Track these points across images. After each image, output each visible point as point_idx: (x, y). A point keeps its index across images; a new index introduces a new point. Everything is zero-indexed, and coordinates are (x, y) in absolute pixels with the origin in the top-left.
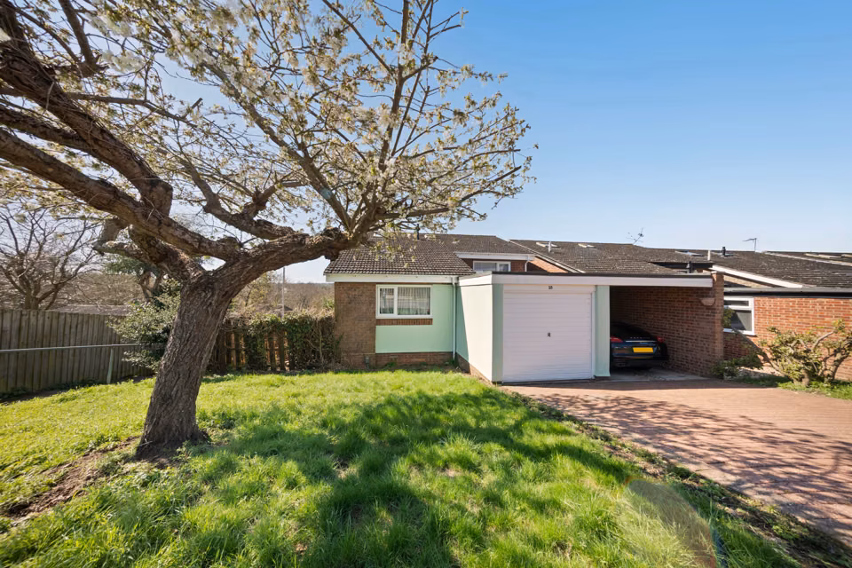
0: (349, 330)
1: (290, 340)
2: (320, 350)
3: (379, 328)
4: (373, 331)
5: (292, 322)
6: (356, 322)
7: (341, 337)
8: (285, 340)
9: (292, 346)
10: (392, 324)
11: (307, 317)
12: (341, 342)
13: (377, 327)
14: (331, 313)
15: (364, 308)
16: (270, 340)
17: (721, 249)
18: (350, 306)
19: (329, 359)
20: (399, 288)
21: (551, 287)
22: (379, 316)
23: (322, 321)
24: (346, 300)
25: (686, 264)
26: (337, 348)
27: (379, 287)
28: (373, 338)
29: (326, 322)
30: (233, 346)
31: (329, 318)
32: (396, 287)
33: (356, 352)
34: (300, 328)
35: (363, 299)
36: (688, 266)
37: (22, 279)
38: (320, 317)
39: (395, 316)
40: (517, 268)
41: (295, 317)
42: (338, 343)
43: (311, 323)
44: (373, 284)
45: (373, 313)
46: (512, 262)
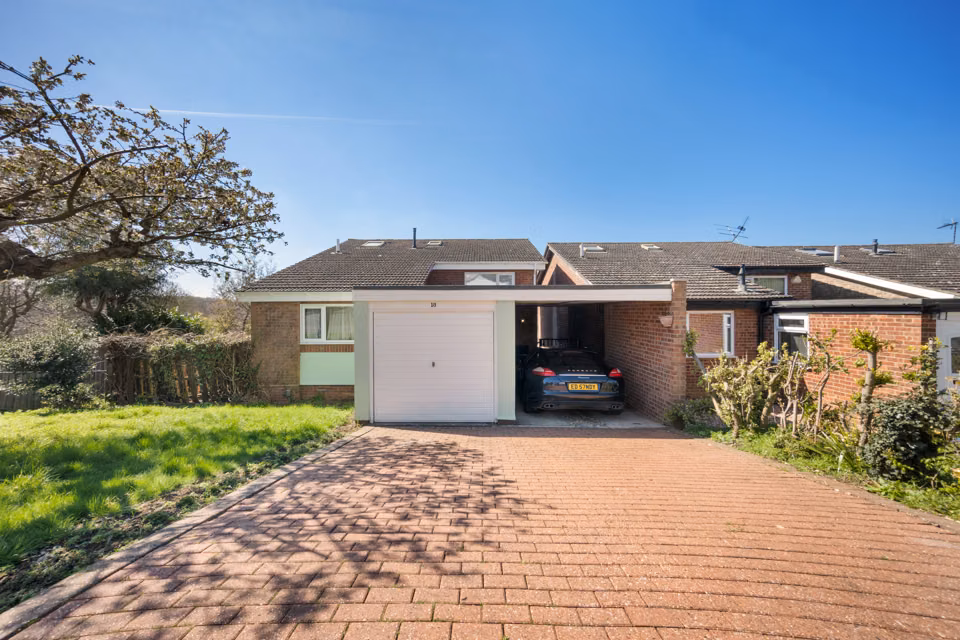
0: (268, 359)
1: (200, 369)
2: (234, 380)
3: (305, 356)
4: (295, 358)
5: (199, 348)
6: (276, 348)
7: (259, 365)
8: (195, 368)
9: (203, 376)
10: (319, 351)
11: (218, 342)
12: (259, 371)
13: (302, 354)
14: (247, 337)
15: (284, 333)
16: (179, 368)
17: (872, 243)
18: (268, 328)
20: (327, 309)
21: (434, 305)
22: (304, 341)
23: (234, 346)
24: (264, 323)
25: (738, 269)
26: (254, 379)
27: (303, 308)
28: (297, 367)
29: (240, 352)
31: (246, 343)
32: (323, 307)
33: (276, 383)
34: (209, 355)
35: (283, 321)
36: (741, 272)
38: (232, 342)
39: (323, 340)
40: (523, 280)
41: (203, 342)
42: (255, 372)
43: (220, 350)
44: (297, 304)
45: (297, 338)
46: (517, 272)
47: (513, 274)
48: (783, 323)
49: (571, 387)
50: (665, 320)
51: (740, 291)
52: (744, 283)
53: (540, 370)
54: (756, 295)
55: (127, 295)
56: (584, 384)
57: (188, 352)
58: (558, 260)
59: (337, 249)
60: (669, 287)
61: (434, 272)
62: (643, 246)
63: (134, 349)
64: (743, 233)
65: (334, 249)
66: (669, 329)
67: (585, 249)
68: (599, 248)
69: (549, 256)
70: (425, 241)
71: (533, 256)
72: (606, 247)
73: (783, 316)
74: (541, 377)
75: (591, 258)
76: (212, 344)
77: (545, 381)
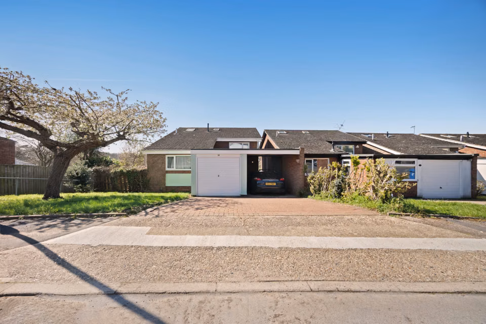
0: (153, 175)
1: (128, 180)
2: (140, 184)
3: (167, 175)
4: (164, 176)
5: (128, 172)
6: (157, 172)
7: (150, 178)
8: (127, 179)
9: (129, 182)
10: (173, 173)
11: (135, 169)
14: (146, 168)
15: (160, 166)
16: (121, 179)
18: (153, 164)
19: (145, 188)
21: (219, 155)
22: (167, 169)
23: (141, 171)
24: (152, 162)
26: (148, 184)
27: (167, 156)
28: (164, 179)
29: (143, 173)
30: (107, 182)
31: (145, 170)
32: (175, 156)
33: (156, 185)
34: (132, 174)
35: (159, 161)
36: (333, 144)
37: (40, 154)
38: (140, 170)
39: (174, 169)
40: (253, 146)
41: (130, 169)
42: (149, 181)
43: (136, 172)
44: (165, 155)
45: (165, 168)
46: (251, 142)
47: (249, 143)
48: (345, 163)
49: (266, 184)
50: (298, 161)
51: (332, 151)
52: (333, 148)
53: (256, 178)
54: (337, 152)
55: (92, 152)
56: (271, 183)
57: (124, 173)
58: (268, 137)
59: (176, 132)
60: (299, 149)
61: (217, 142)
62: (303, 132)
63: (104, 172)
64: (342, 127)
65: (174, 132)
66: (299, 164)
67: (279, 133)
68: (285, 132)
69: (265, 135)
70: (213, 129)
71: (258, 136)
72: (288, 132)
73: (345, 160)
74: (257, 181)
75: (280, 136)
76: (133, 170)
77: (258, 182)
